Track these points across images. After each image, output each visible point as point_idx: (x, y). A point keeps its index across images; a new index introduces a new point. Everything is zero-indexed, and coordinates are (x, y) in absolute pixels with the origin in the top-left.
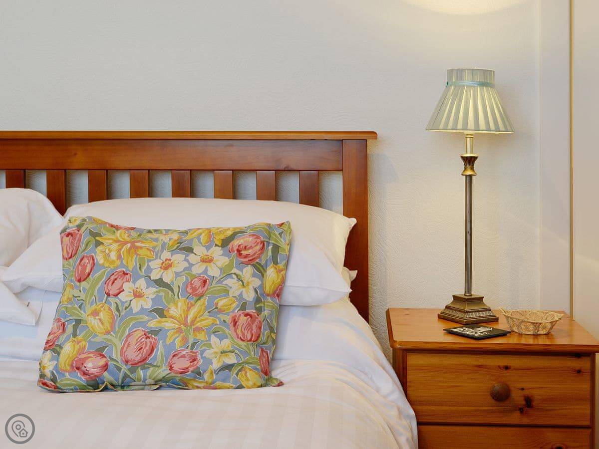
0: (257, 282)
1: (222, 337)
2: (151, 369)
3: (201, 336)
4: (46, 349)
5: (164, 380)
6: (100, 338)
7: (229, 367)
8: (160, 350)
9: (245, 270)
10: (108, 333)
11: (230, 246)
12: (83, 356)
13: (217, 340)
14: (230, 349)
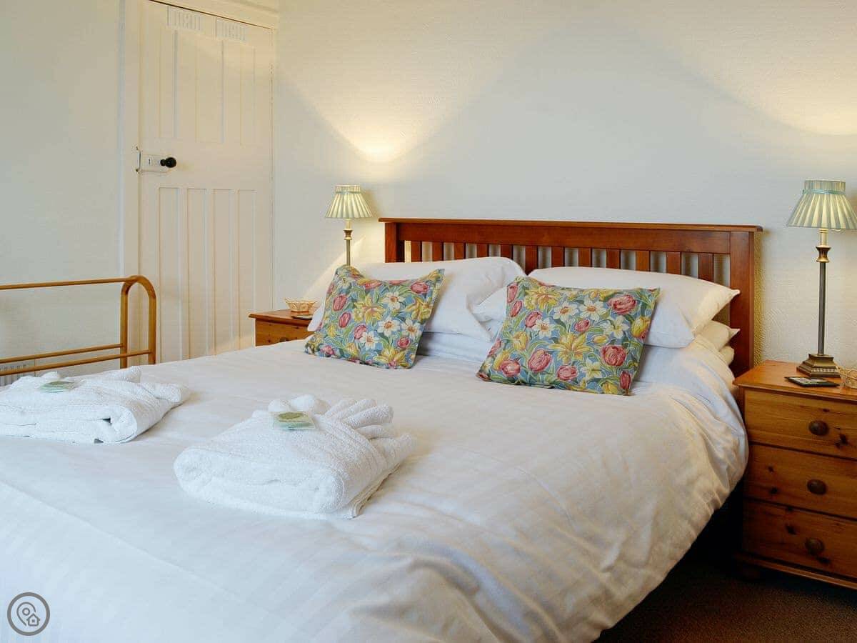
0: (626, 327)
1: (594, 360)
2: (546, 375)
3: (580, 358)
4: (488, 356)
5: (554, 382)
6: (518, 353)
7: (597, 380)
8: (552, 364)
9: (617, 318)
10: (523, 349)
11: (609, 301)
12: (506, 362)
13: (591, 362)
14: (599, 368)
